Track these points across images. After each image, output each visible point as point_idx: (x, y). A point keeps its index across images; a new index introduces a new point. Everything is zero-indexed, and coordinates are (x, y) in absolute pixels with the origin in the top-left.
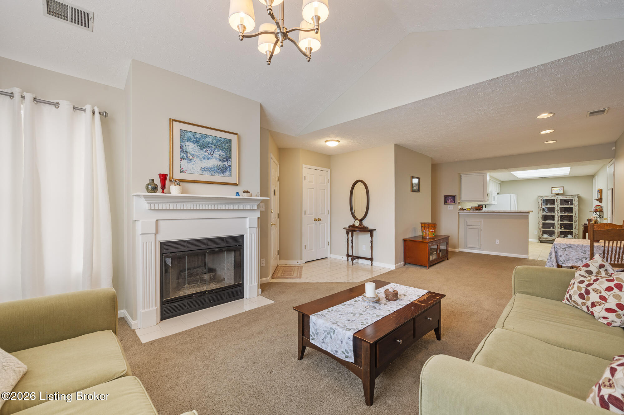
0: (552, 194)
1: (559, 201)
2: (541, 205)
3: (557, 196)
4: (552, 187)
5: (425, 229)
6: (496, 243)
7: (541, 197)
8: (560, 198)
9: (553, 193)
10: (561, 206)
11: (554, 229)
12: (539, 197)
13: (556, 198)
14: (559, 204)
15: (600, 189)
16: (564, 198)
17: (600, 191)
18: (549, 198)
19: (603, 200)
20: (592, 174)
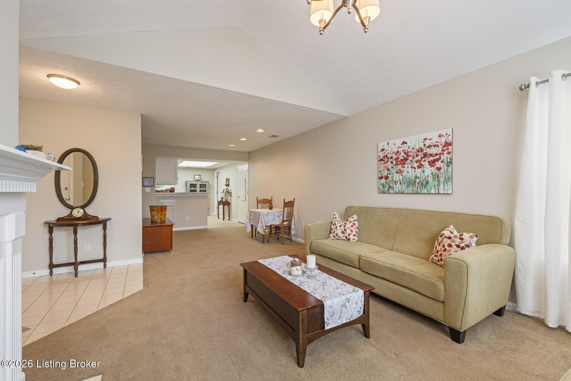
0: (195, 180)
1: (199, 185)
2: (189, 188)
4: (195, 175)
5: (157, 213)
8: (198, 183)
10: (200, 189)
12: (188, 182)
14: (199, 187)
15: (228, 178)
16: (201, 183)
17: (228, 180)
18: (193, 183)
19: (230, 186)
20: (214, 168)
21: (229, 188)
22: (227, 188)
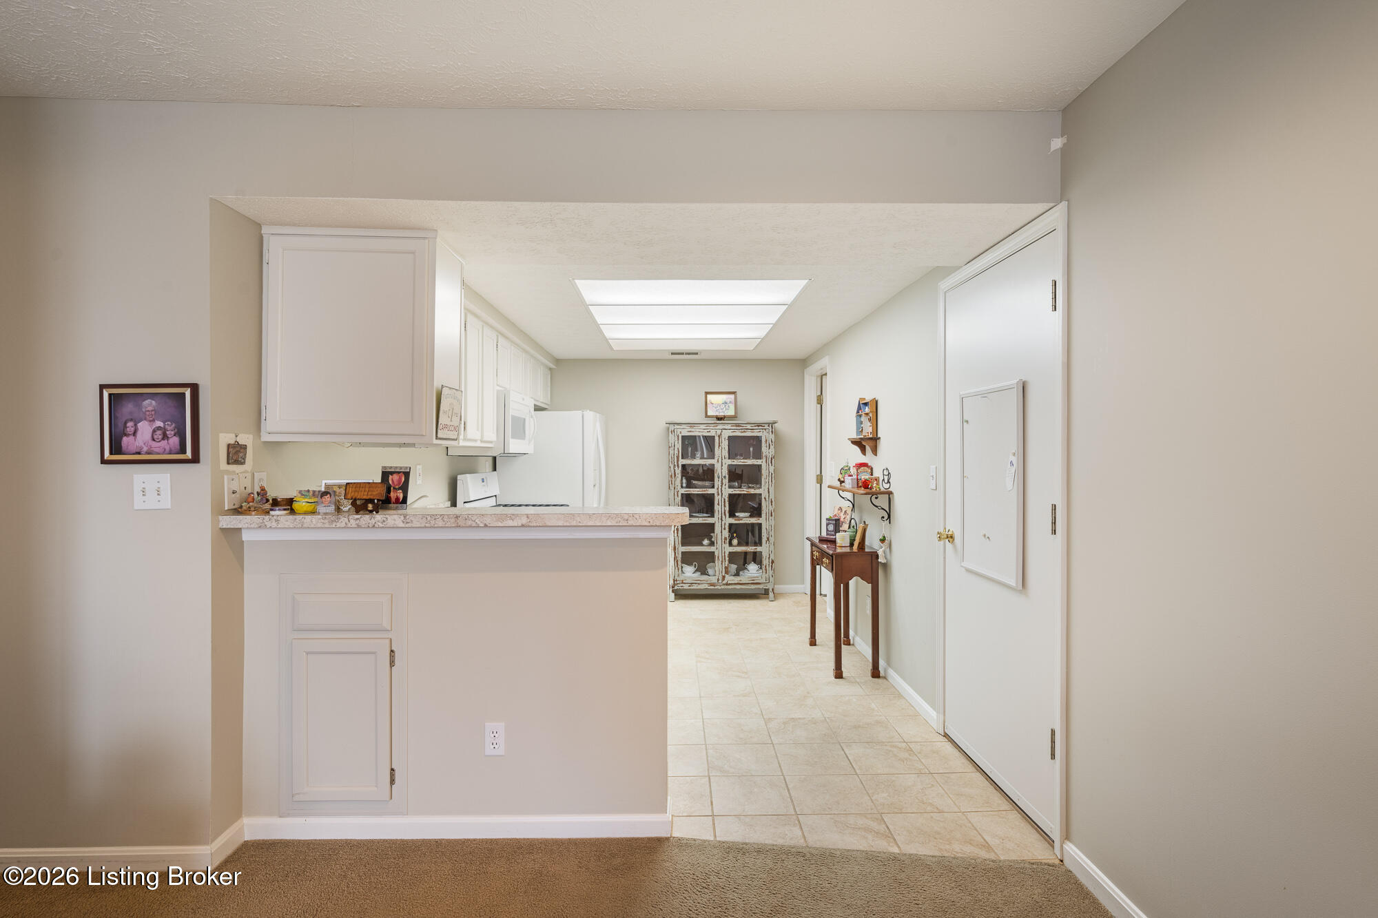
0: (707, 416)
1: (725, 444)
2: (678, 457)
3: (720, 427)
4: (707, 393)
6: (489, 750)
7: (676, 427)
8: (726, 432)
9: (709, 414)
10: (730, 462)
11: (712, 544)
12: (672, 428)
13: (719, 432)
14: (726, 453)
15: (868, 399)
16: (738, 434)
17: (869, 409)
18: (698, 432)
19: (882, 445)
20: (800, 354)
21: (879, 464)
22: (862, 459)
